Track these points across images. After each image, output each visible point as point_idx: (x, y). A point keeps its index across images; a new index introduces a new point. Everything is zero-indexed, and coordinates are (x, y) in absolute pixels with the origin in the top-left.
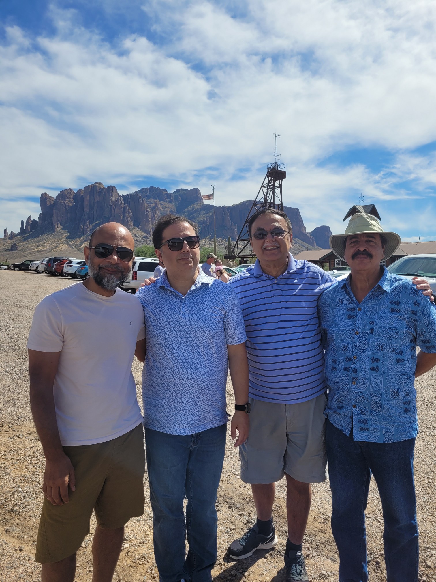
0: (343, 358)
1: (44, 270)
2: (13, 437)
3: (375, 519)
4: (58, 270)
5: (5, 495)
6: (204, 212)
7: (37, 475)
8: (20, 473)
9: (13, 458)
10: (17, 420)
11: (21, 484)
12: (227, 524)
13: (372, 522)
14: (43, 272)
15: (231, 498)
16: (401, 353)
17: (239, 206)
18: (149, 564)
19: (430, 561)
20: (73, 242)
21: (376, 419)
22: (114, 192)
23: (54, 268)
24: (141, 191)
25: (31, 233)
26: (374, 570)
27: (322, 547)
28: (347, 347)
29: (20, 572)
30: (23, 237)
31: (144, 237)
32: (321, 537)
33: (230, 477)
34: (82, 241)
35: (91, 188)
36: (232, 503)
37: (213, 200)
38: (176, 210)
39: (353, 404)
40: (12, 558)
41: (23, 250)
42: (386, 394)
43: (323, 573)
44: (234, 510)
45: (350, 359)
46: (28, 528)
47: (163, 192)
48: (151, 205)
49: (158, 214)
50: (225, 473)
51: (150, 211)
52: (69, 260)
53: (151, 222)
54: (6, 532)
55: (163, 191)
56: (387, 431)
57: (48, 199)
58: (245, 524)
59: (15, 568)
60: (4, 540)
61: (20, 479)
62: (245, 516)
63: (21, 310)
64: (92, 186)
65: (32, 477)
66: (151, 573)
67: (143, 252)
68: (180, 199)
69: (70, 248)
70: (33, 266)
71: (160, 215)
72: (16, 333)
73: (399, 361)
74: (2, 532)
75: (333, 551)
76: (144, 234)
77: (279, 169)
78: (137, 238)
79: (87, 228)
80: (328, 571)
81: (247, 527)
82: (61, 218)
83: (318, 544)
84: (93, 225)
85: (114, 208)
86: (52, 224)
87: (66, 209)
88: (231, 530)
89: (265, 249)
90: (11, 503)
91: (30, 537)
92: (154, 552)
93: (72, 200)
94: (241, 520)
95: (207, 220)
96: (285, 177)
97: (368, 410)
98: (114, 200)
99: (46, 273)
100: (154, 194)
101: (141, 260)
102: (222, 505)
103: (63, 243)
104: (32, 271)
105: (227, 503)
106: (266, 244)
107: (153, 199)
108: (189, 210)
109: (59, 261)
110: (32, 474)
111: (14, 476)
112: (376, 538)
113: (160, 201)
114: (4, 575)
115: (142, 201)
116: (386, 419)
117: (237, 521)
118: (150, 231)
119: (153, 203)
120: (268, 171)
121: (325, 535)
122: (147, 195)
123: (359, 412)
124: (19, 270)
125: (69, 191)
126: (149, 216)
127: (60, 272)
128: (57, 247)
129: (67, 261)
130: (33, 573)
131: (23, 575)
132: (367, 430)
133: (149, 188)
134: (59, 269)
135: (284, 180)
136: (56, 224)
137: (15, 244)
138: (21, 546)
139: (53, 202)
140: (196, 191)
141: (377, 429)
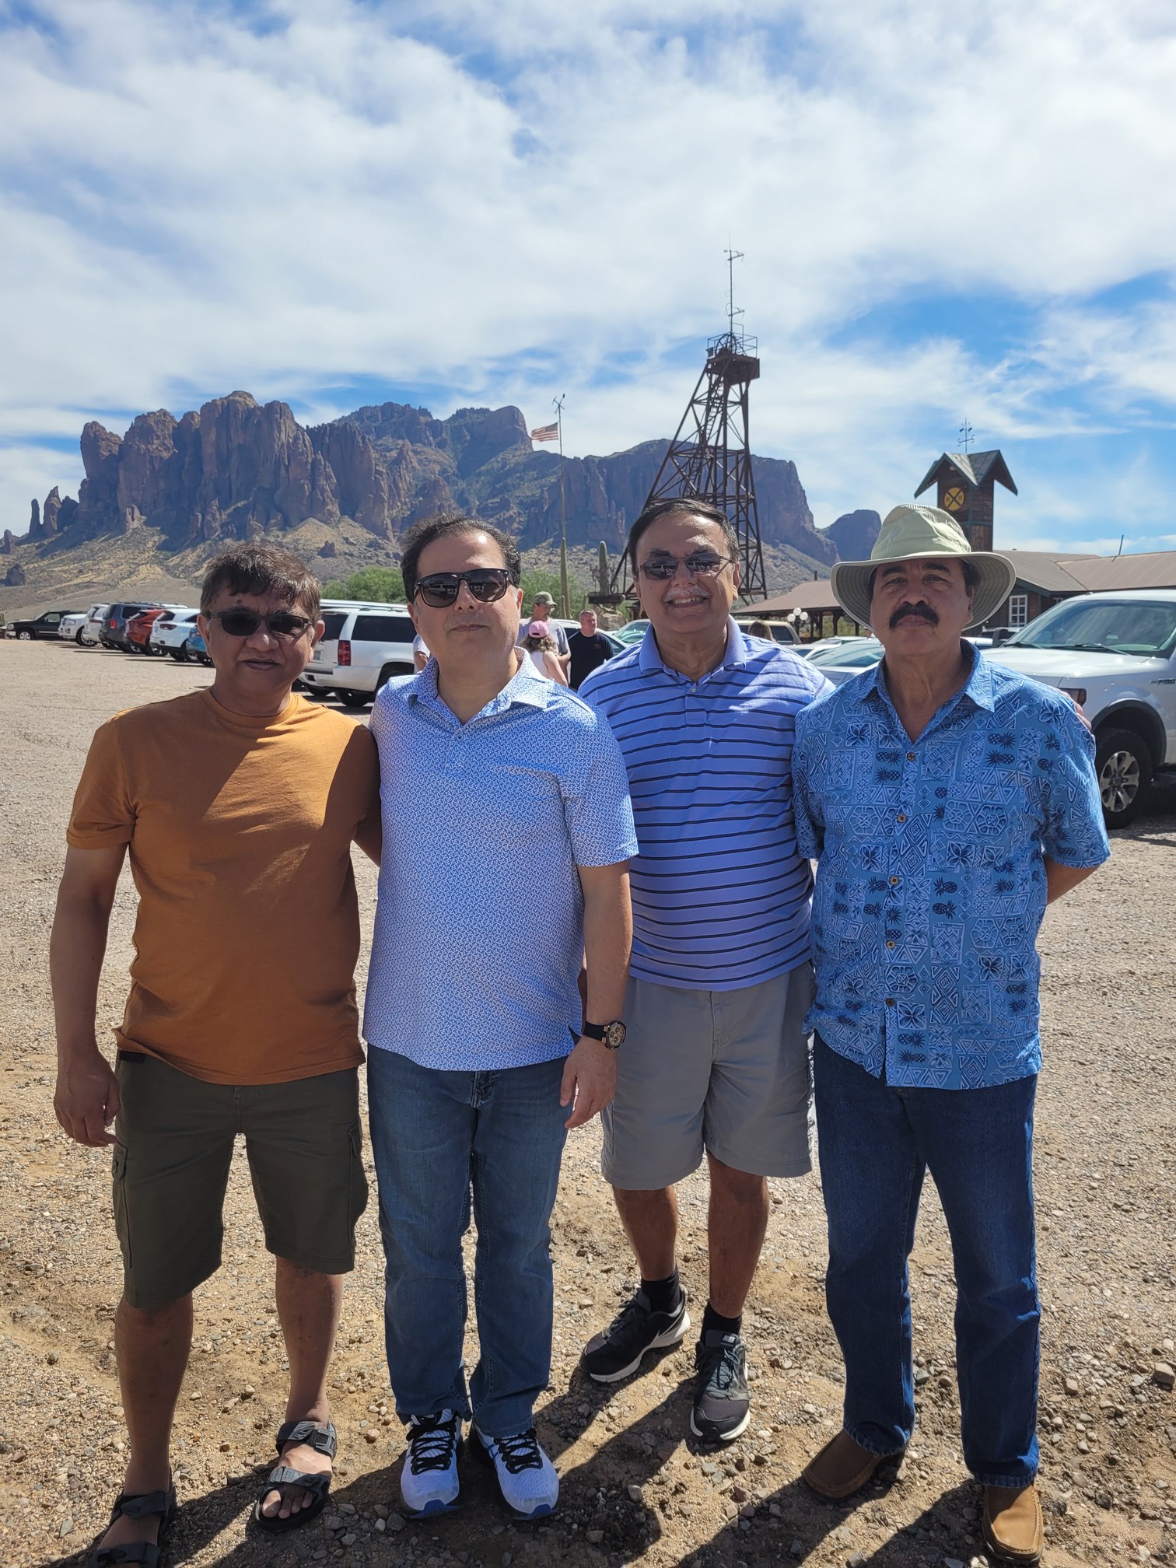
0: (863, 883)
1: (97, 639)
2: (27, 1084)
3: (945, 1279)
4: (136, 638)
5: (8, 1229)
6: (535, 473)
7: (89, 1177)
8: (46, 1174)
9: (28, 1135)
10: (37, 1039)
11: (49, 1202)
12: (573, 1293)
13: (937, 1285)
14: (96, 643)
15: (585, 1232)
16: (1009, 867)
17: (629, 455)
18: (373, 1390)
19: (1076, 1379)
20: (175, 560)
21: (943, 1033)
22: (283, 417)
23: (127, 631)
24: (359, 415)
25: (60, 535)
26: (935, 1402)
27: (808, 1346)
28: (873, 853)
29: (50, 1414)
30: (38, 548)
31: (370, 545)
32: (807, 1322)
33: (585, 1179)
34: (200, 557)
35: (220, 408)
36: (586, 1244)
37: (558, 441)
38: (458, 467)
39: (886, 996)
40: (30, 1381)
41: (40, 582)
42: (971, 970)
43: (806, 1409)
44: (590, 1260)
45: (882, 885)
46: (69, 1308)
47: (421, 418)
48: (388, 454)
49: (408, 479)
50: (572, 1170)
51: (384, 471)
52: (166, 612)
53: (389, 503)
54: (15, 1317)
55: (421, 415)
56: (969, 1061)
57: (103, 440)
58: (619, 1294)
59: (37, 1405)
60: (9, 1337)
61: (45, 1189)
62: (620, 1275)
63: (39, 749)
64: (223, 403)
65: (77, 1184)
66: (379, 1413)
67: (366, 587)
68: (468, 438)
69: (168, 576)
70: (68, 628)
71: (414, 483)
72: (27, 811)
73: (1002, 887)
74: (3, 1320)
75: (835, 1357)
76: (371, 537)
77: (739, 352)
78: (352, 548)
79: (214, 519)
80: (820, 1404)
81: (622, 1301)
82: (141, 492)
83: (798, 1339)
84: (229, 511)
85: (287, 463)
86: (117, 510)
87: (154, 467)
88: (581, 1307)
89: (671, 602)
90: (24, 1249)
91: (74, 1331)
92: (386, 1363)
93: (170, 442)
94: (607, 1284)
95: (541, 497)
96: (756, 375)
97: (923, 1009)
98: (285, 442)
99: (105, 645)
100: (394, 423)
101: (362, 610)
102: (562, 1248)
103: (148, 562)
104: (66, 640)
105: (575, 1242)
106: (673, 592)
107: (392, 437)
108: (492, 468)
109: (138, 614)
110: (77, 1177)
111: (30, 1180)
112: (945, 1324)
113: (412, 444)
114: (9, 1421)
115: (363, 443)
116: (967, 1032)
117: (597, 1287)
118: (387, 528)
119: (391, 450)
120: (709, 356)
121: (818, 1319)
122: (375, 427)
123: (902, 1017)
124: (31, 639)
125: (160, 416)
126: (384, 484)
127: (143, 642)
128: (131, 573)
129: (160, 613)
130: (84, 1415)
131: (57, 1421)
132: (921, 1058)
133: (382, 407)
134: (138, 636)
135: (753, 382)
136: (128, 510)
137: (17, 567)
138: (52, 1351)
139: (116, 449)
140: (511, 415)
141: (944, 1057)
